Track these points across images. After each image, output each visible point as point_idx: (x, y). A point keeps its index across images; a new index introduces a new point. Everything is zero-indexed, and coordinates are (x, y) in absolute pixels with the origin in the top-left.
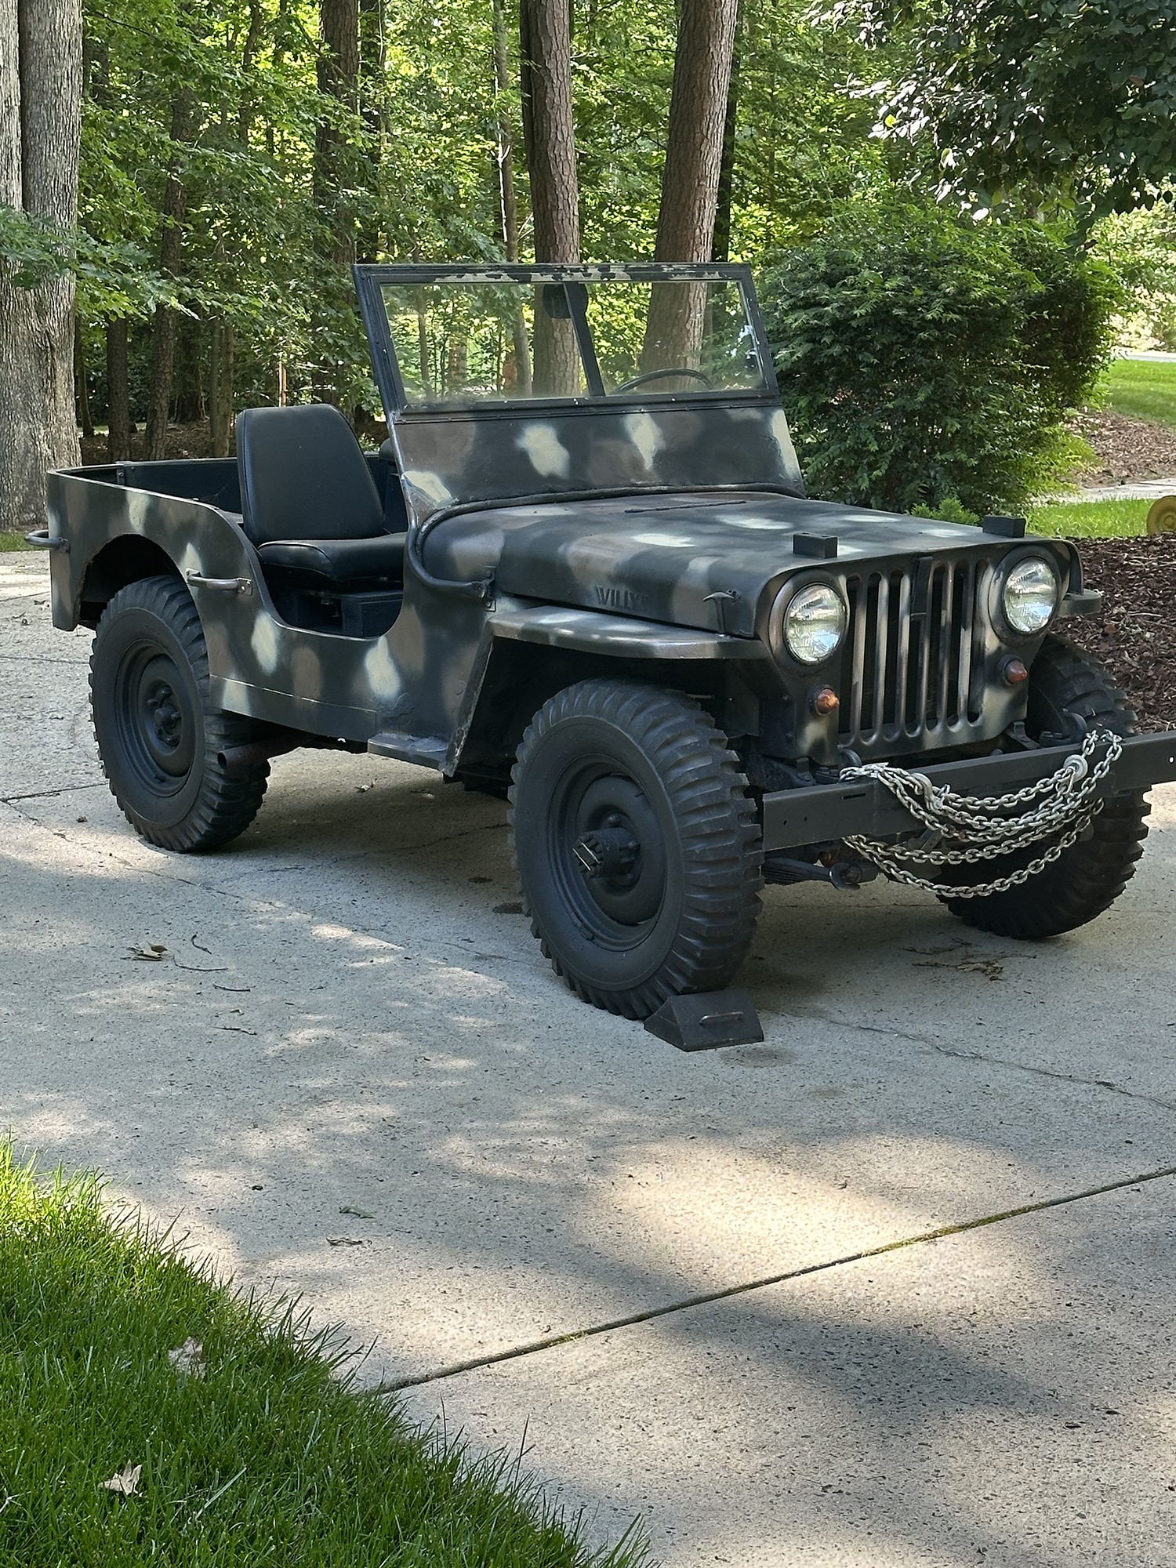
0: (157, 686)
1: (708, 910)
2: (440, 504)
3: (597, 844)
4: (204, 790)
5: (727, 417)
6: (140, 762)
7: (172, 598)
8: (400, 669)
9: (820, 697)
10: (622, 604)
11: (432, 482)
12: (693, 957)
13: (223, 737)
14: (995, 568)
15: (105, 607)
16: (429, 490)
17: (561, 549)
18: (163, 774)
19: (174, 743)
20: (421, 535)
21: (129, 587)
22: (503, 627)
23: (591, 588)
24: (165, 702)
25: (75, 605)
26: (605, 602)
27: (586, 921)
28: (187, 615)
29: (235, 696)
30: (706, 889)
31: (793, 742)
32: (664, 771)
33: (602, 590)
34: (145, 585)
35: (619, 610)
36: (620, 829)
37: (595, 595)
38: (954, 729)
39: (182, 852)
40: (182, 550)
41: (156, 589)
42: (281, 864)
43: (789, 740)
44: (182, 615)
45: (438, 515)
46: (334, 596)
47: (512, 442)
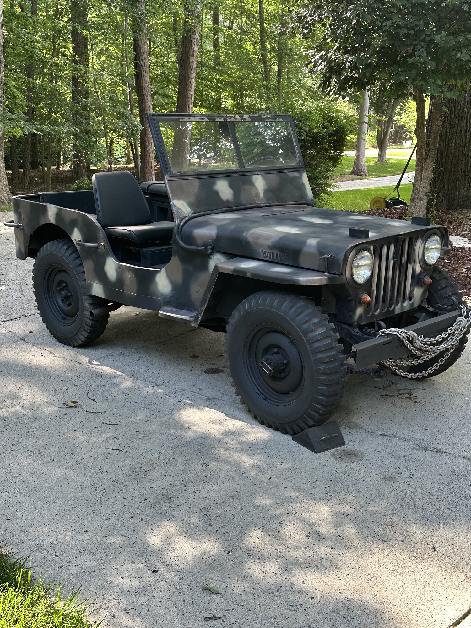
0: (61, 282)
1: (327, 394)
2: (187, 214)
3: (271, 362)
4: (84, 324)
5: (288, 175)
6: (55, 311)
7: (68, 248)
8: (171, 282)
9: (363, 297)
10: (275, 257)
11: (183, 205)
12: (318, 413)
13: (91, 304)
14: (422, 238)
15: (39, 251)
16: (182, 208)
17: (244, 234)
18: (65, 316)
19: (69, 305)
20: (180, 227)
21: (49, 244)
22: (224, 269)
23: (260, 251)
24: (65, 289)
25: (26, 250)
26: (267, 257)
27: (262, 391)
28: (74, 256)
29: (98, 290)
30: (326, 385)
31: (352, 316)
32: (305, 333)
33: (265, 252)
34: (56, 243)
35: (273, 260)
36: (279, 354)
37: (262, 254)
38: (405, 305)
39: (74, 347)
40: (72, 231)
41: (61, 245)
42: (115, 352)
43: (350, 316)
44: (72, 255)
45: (186, 219)
46: (137, 249)
47: (212, 187)
